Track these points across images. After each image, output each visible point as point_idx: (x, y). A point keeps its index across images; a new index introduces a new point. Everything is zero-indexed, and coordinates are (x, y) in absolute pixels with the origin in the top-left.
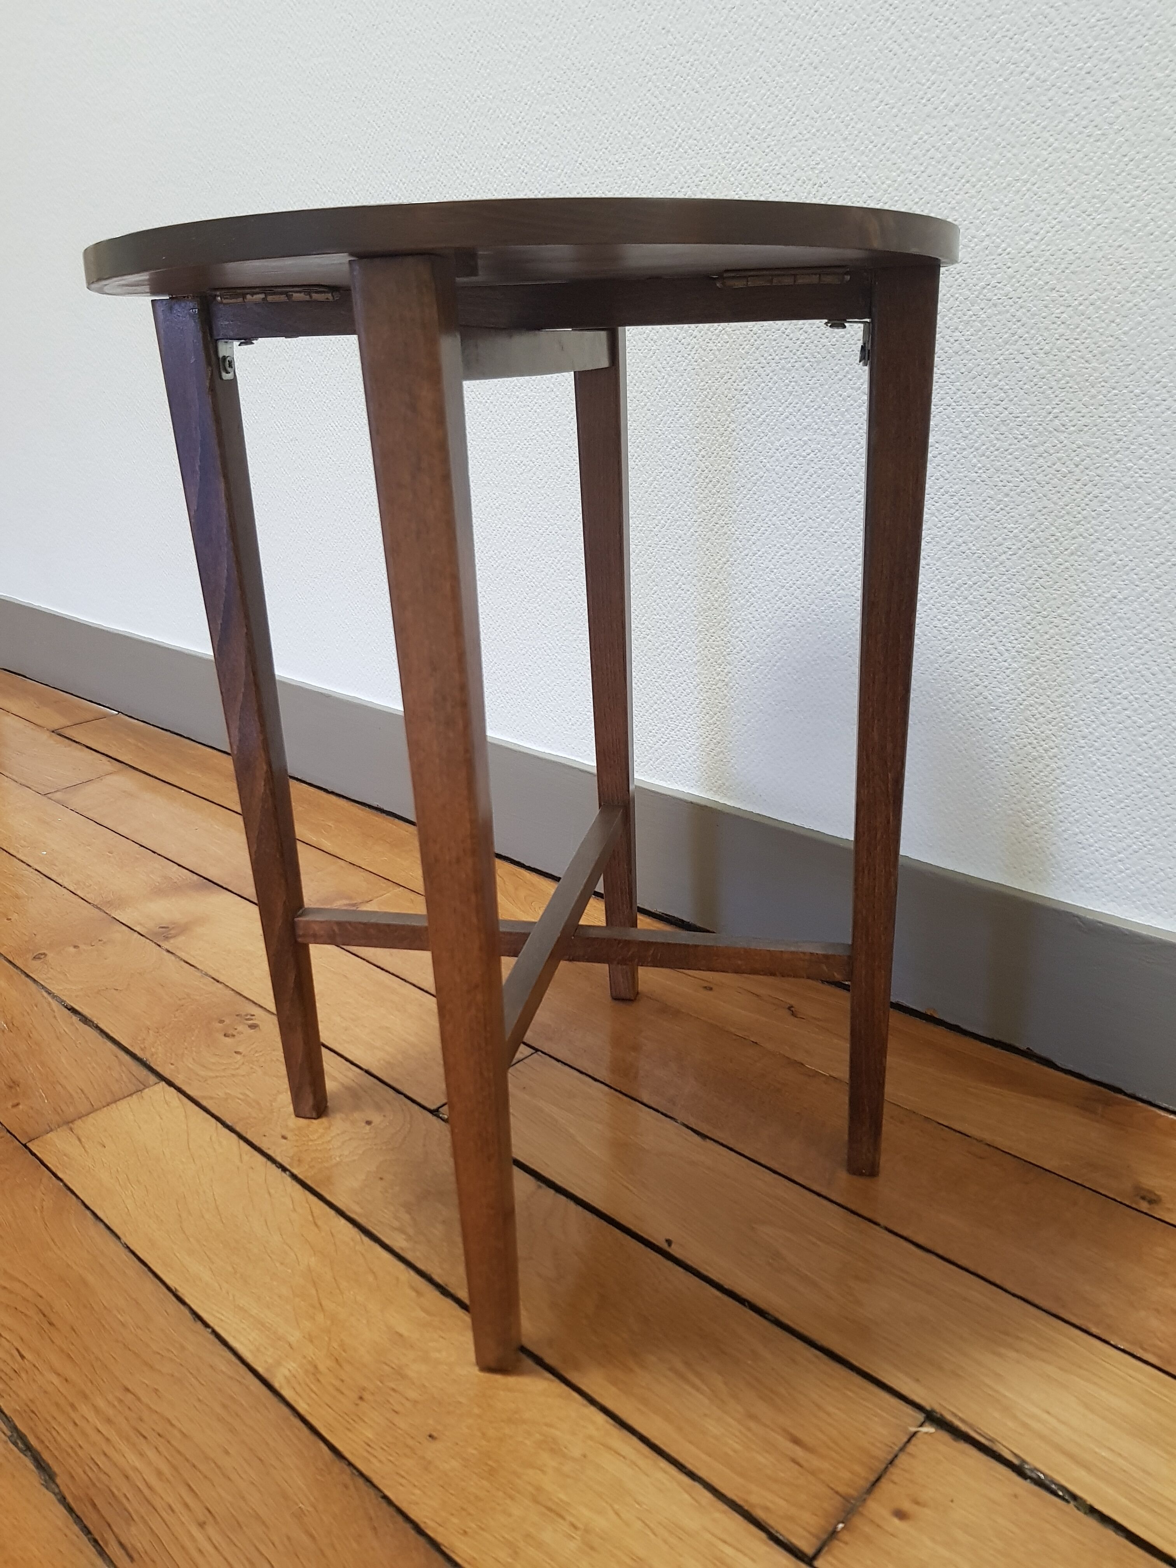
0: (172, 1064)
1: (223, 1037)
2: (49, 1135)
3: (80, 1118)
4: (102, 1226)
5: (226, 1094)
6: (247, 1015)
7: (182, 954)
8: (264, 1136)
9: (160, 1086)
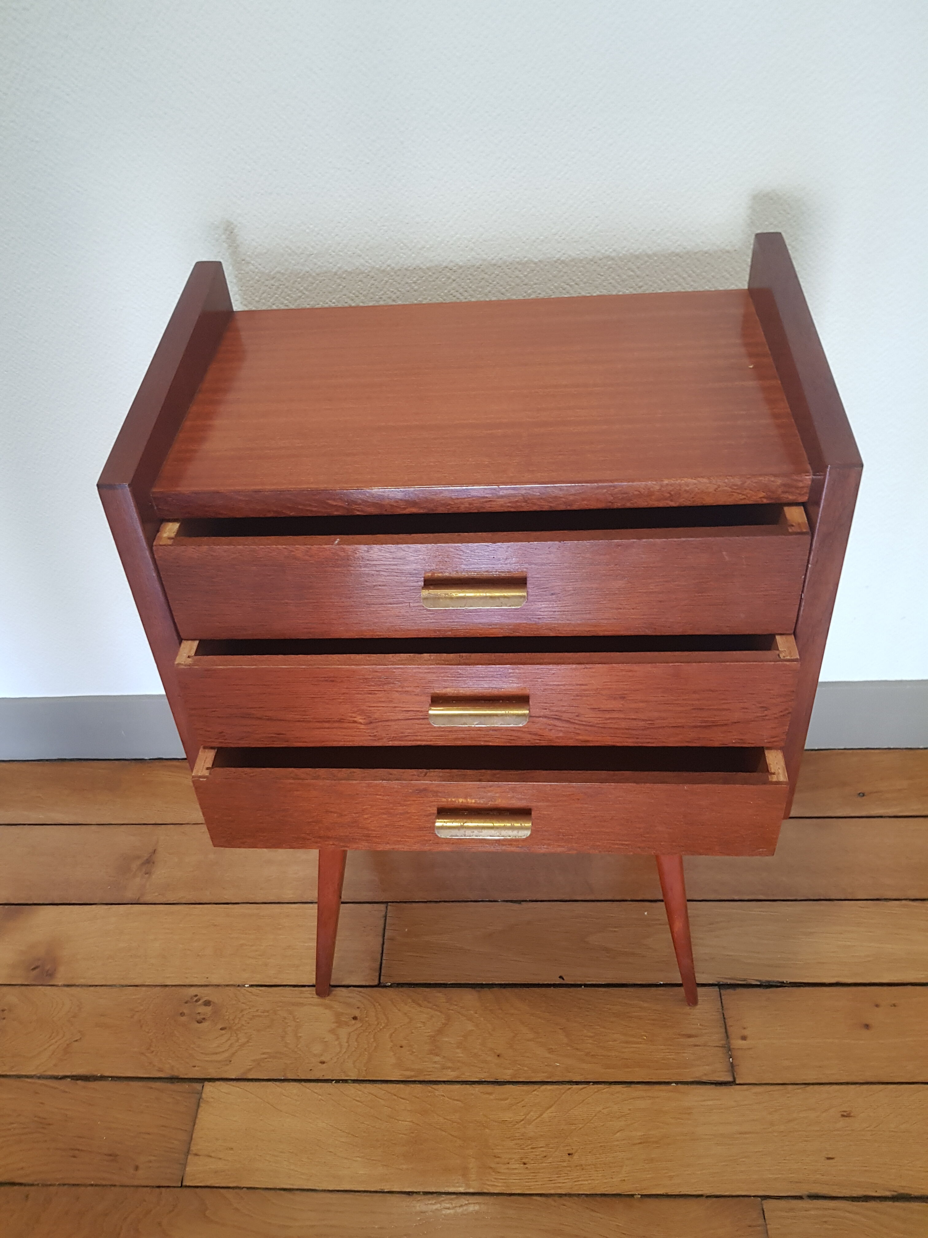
0: (195, 1066)
1: (198, 1025)
2: (187, 1169)
3: (190, 1143)
4: (298, 1192)
5: (254, 1061)
6: (192, 998)
7: (82, 981)
8: (311, 1070)
9: (208, 1086)
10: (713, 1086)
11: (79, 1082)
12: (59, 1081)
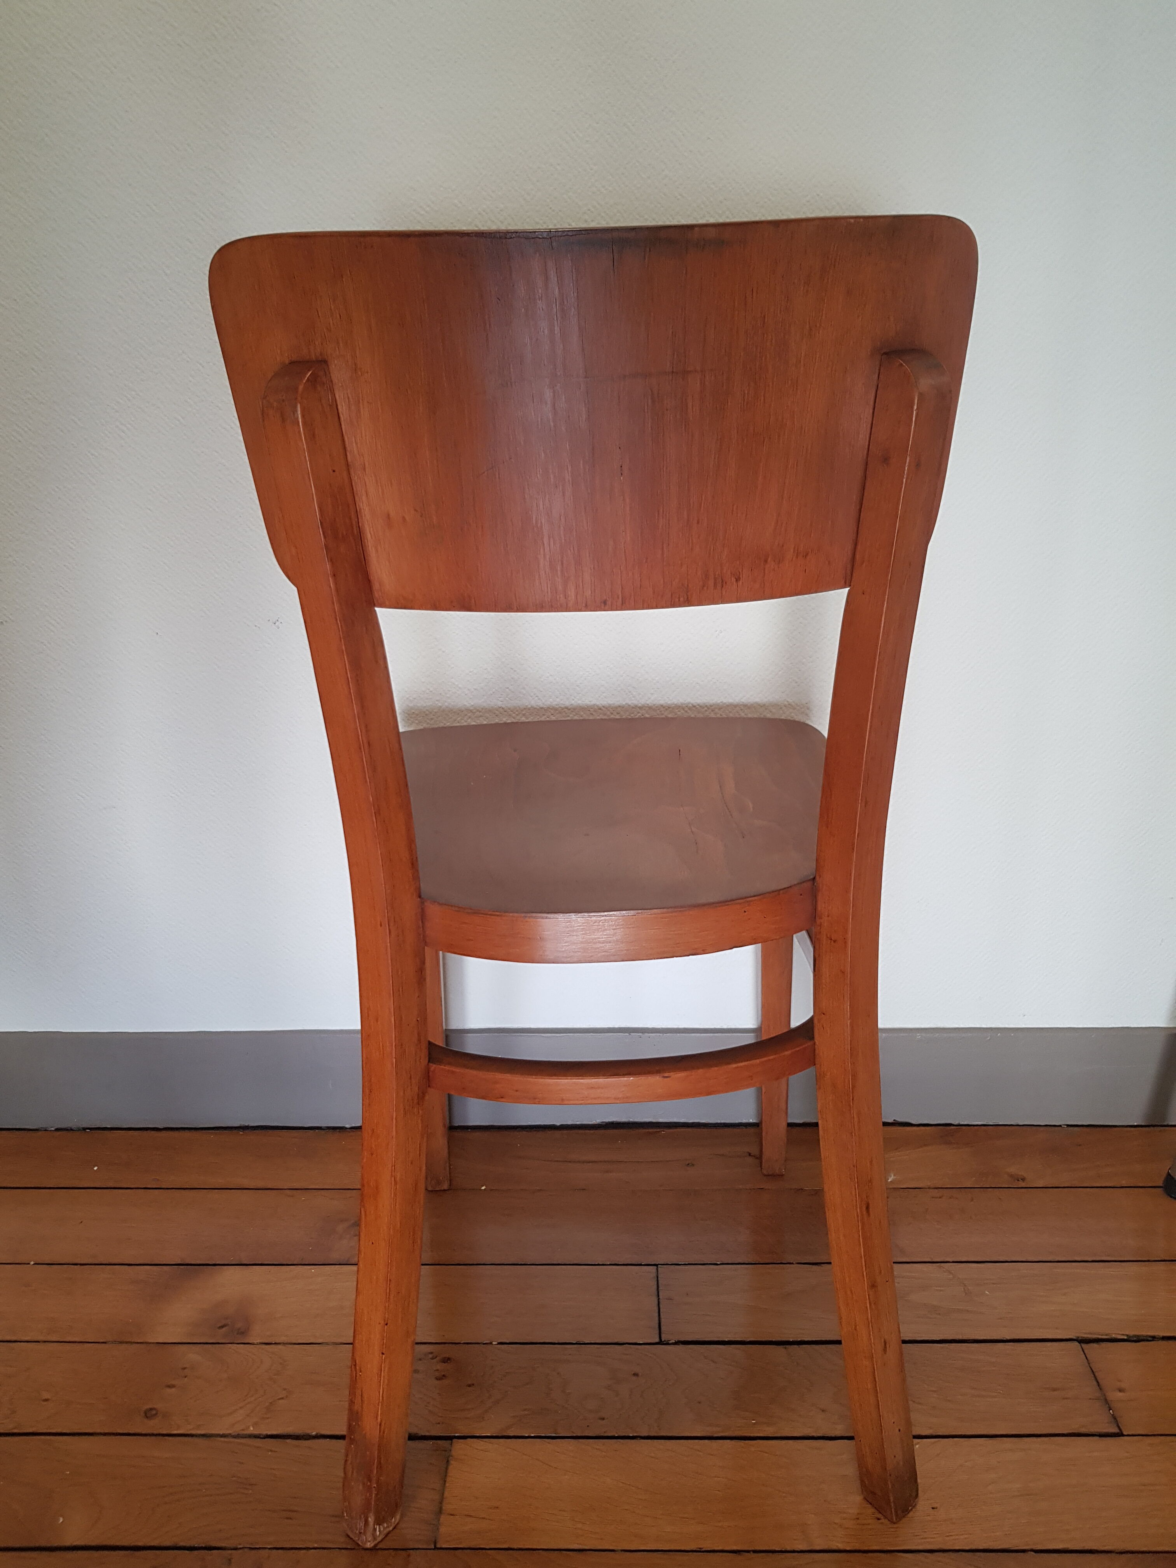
1: (438, 1382)
2: (441, 1530)
4: (590, 1553)
7: (283, 1339)
8: (588, 1426)
9: (458, 1445)
10: (1097, 1438)
11: (288, 1441)
12: (264, 1440)
